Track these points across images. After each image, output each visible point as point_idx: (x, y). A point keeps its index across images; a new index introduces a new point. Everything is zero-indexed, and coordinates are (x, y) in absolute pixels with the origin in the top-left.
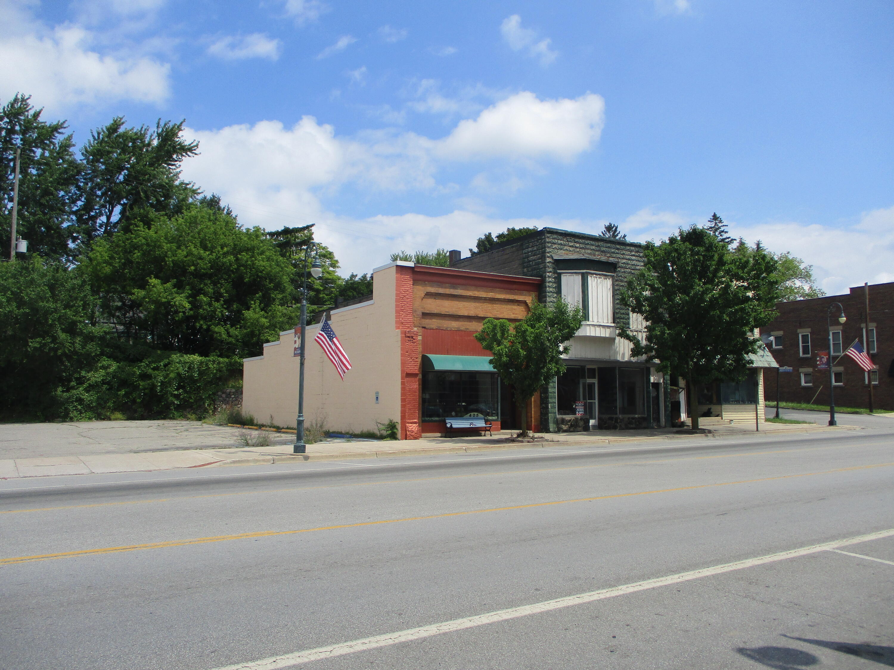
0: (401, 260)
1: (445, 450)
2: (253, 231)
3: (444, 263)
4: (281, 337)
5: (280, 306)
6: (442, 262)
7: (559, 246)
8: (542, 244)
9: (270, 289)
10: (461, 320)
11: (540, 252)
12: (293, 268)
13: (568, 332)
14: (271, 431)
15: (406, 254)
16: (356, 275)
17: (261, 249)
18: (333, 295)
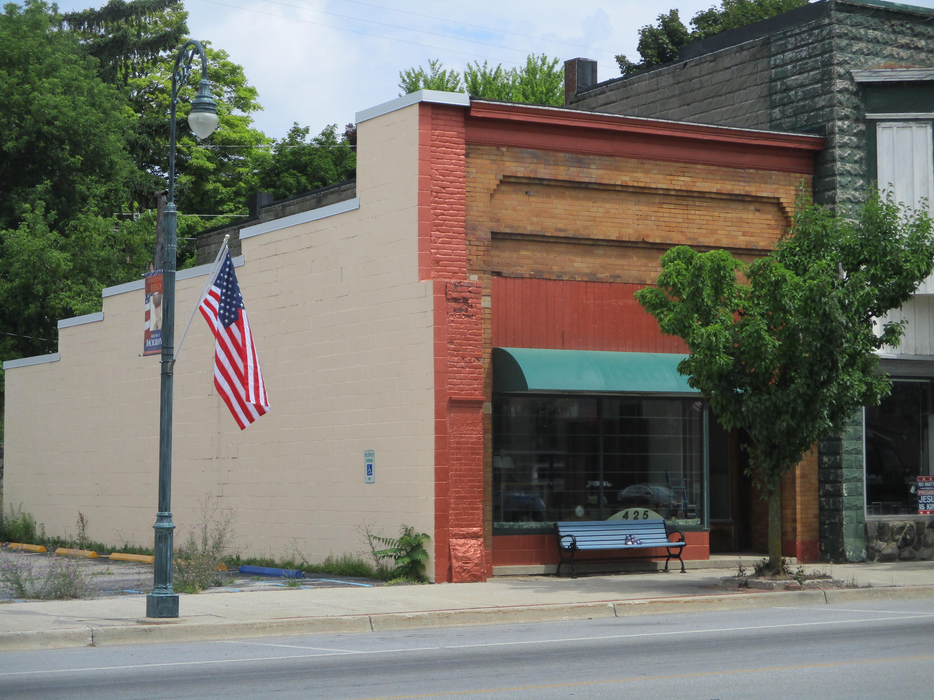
0: (428, 86)
1: (560, 611)
2: (27, 11)
3: (547, 93)
4: (105, 302)
5: (100, 217)
6: (542, 93)
7: (870, 46)
8: (824, 39)
9: (71, 169)
10: (600, 251)
11: (816, 61)
12: (132, 112)
13: (899, 285)
14: (85, 558)
15: (441, 71)
16: (307, 130)
17: (48, 61)
18: (243, 185)
